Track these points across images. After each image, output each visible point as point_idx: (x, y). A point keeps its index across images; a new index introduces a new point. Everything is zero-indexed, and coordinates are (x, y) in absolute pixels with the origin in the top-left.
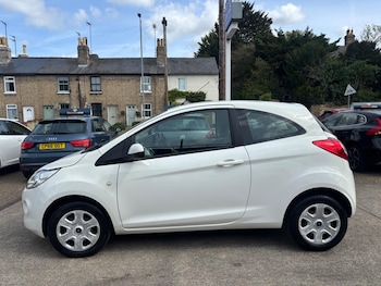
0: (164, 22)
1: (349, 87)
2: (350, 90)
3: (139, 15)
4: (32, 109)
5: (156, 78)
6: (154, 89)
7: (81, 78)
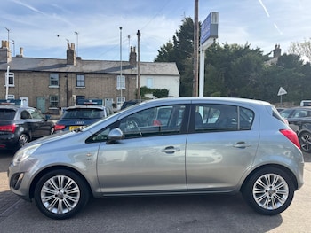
0: (139, 34)
1: (281, 89)
2: (282, 91)
3: (121, 28)
4: (27, 99)
5: (130, 77)
6: (127, 86)
7: (69, 75)
